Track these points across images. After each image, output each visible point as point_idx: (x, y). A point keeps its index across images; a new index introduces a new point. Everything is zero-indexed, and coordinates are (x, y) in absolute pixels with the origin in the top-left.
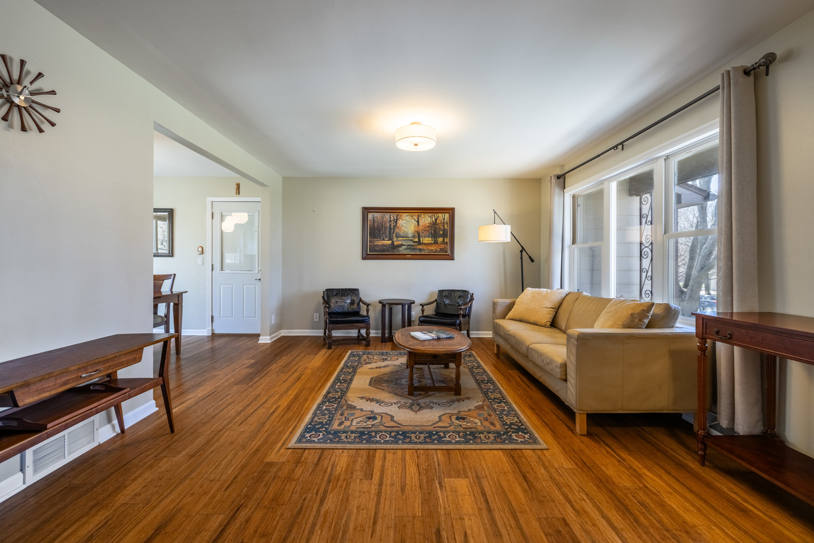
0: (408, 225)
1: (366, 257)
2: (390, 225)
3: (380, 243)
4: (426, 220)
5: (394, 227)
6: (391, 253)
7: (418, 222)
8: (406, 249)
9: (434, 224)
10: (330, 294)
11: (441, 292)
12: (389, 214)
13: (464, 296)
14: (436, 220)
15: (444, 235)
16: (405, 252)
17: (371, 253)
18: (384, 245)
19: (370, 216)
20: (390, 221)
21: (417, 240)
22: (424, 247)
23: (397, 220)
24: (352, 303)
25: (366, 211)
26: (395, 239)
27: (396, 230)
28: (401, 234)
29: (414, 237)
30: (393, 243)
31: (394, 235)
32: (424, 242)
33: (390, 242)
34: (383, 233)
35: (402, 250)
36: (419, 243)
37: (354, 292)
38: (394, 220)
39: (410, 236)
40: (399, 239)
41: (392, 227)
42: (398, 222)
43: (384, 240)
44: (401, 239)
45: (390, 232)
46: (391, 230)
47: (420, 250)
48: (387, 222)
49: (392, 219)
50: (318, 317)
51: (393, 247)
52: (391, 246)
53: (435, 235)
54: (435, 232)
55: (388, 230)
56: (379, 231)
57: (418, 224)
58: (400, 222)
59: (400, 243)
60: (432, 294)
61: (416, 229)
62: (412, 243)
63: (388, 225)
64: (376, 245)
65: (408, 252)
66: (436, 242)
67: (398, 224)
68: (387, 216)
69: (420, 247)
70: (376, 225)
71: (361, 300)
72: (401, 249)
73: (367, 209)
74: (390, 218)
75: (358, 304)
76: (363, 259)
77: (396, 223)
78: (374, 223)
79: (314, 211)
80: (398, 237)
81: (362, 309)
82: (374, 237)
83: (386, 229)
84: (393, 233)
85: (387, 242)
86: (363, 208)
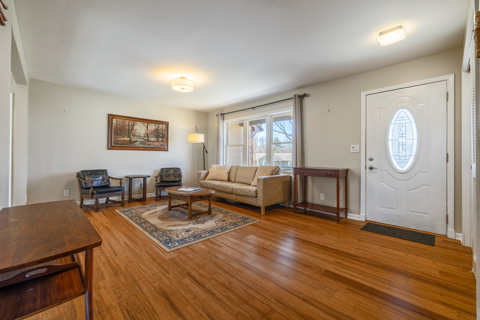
0: (140, 129)
1: (111, 147)
2: (129, 128)
3: (122, 139)
4: (152, 127)
5: (132, 129)
6: (129, 146)
7: (147, 128)
8: (140, 144)
9: (157, 130)
10: (82, 175)
12: (128, 121)
13: (177, 171)
14: (158, 128)
15: (163, 137)
16: (139, 146)
17: (113, 145)
18: (125, 141)
19: (114, 121)
20: (129, 125)
21: (146, 138)
22: (151, 143)
23: (134, 125)
24: (103, 180)
25: (111, 117)
26: (132, 137)
27: (133, 132)
28: (137, 134)
29: (145, 137)
30: (130, 140)
31: (132, 134)
32: (151, 140)
33: (129, 139)
34: (124, 133)
35: (137, 144)
36: (148, 140)
37: (104, 172)
38: (132, 125)
39: (142, 136)
40: (135, 137)
41: (130, 129)
42: (134, 126)
43: (124, 137)
44: (136, 137)
45: (129, 132)
46: (130, 132)
47: (148, 145)
48: (127, 126)
49: (130, 124)
50: (68, 192)
51: (131, 142)
52: (129, 141)
53: (157, 136)
54: (158, 134)
55: (127, 131)
56: (121, 131)
57: (147, 129)
58: (136, 127)
59: (135, 140)
60: (155, 171)
61: (146, 132)
62: (143, 140)
63: (127, 128)
64: (118, 140)
65: (141, 145)
66: (158, 141)
69: (149, 143)
70: (118, 127)
71: (110, 177)
72: (136, 143)
73: (111, 115)
74: (129, 123)
75: (108, 180)
76: (108, 149)
77: (133, 127)
78: (117, 125)
79: (65, 111)
80: (134, 136)
81: (114, 184)
82: (117, 135)
83: (126, 130)
84: (131, 133)
85: (126, 139)
86: (109, 114)
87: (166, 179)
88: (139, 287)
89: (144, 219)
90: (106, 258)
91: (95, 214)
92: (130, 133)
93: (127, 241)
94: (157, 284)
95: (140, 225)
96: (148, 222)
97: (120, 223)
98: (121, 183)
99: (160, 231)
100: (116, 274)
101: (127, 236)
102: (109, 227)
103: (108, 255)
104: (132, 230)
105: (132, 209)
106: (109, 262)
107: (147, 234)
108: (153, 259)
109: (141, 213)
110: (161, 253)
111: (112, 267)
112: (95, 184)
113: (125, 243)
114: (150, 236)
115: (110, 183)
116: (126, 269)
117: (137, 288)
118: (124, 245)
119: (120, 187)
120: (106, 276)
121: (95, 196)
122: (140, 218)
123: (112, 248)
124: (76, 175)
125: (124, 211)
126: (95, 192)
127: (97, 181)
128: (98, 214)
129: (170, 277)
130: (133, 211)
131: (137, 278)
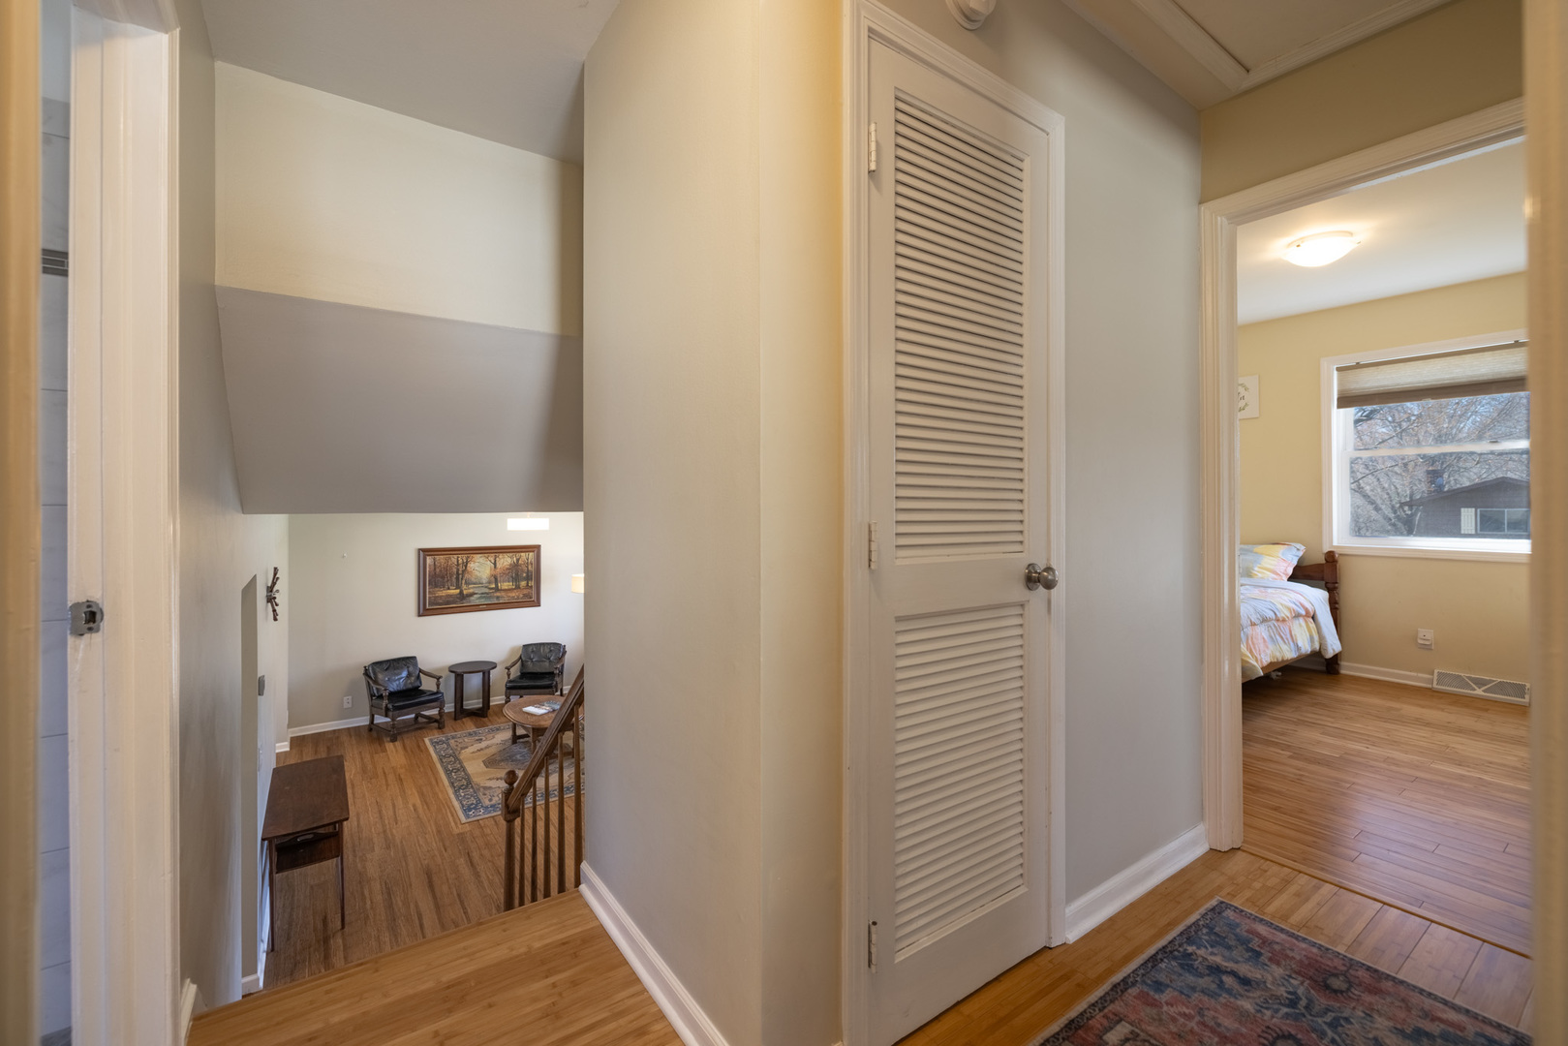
0: (481, 569)
1: (423, 612)
2: (458, 570)
3: (443, 593)
4: (505, 561)
5: (463, 571)
6: (460, 604)
7: (495, 564)
8: (479, 598)
9: (515, 566)
10: (374, 671)
11: (526, 647)
12: (456, 556)
13: (557, 650)
14: (518, 560)
15: (528, 578)
16: (478, 602)
17: (428, 608)
18: (451, 596)
19: (429, 560)
20: (458, 565)
21: (494, 586)
22: (503, 594)
23: (467, 563)
24: (409, 675)
25: (425, 553)
26: (464, 587)
27: (466, 576)
28: (473, 580)
29: (490, 582)
30: (461, 592)
31: (464, 582)
32: (503, 588)
33: (458, 591)
34: (447, 581)
35: (474, 600)
36: (497, 589)
37: (409, 661)
38: (463, 563)
39: (484, 581)
40: (470, 586)
41: (460, 572)
42: (468, 565)
43: (449, 589)
44: (472, 586)
45: (457, 578)
46: (459, 576)
47: (498, 598)
48: (454, 566)
49: (460, 561)
50: (350, 701)
51: (462, 597)
52: (459, 596)
53: (516, 579)
54: (517, 575)
55: (455, 576)
56: (443, 577)
57: (495, 567)
58: (471, 565)
59: (471, 591)
60: (513, 651)
61: (493, 573)
62: (487, 591)
63: (455, 570)
64: (437, 597)
65: (483, 601)
66: (518, 587)
67: (468, 568)
68: (454, 559)
69: (498, 594)
70: (438, 570)
71: (421, 671)
72: (472, 598)
73: (425, 551)
74: (458, 561)
75: (418, 677)
76: (419, 615)
77: (466, 567)
78: (435, 569)
79: (344, 557)
80: (469, 584)
81: (428, 684)
82: (436, 586)
83: (451, 575)
84: (462, 579)
85: (455, 592)
86: (420, 550)
87: (531, 668)
88: (406, 863)
89: (461, 763)
90: (384, 826)
91: (389, 746)
92: (460, 580)
93: (418, 802)
94: (426, 862)
95: (448, 773)
96: (464, 770)
97: (422, 769)
98: (438, 685)
99: (472, 787)
100: (388, 848)
101: (422, 795)
102: (402, 776)
103: (387, 822)
104: (434, 782)
105: (453, 738)
106: (385, 831)
107: (450, 791)
108: (439, 832)
109: (462, 748)
110: (453, 824)
111: (386, 838)
112: (394, 687)
113: (414, 806)
114: (452, 796)
115: (421, 683)
116: (402, 842)
117: (404, 864)
118: (412, 808)
119: (437, 693)
120: (376, 849)
121: (391, 714)
122: (457, 759)
123: (395, 812)
124: (363, 671)
125: (437, 743)
126: (390, 706)
127: (398, 681)
128: (395, 746)
129: (445, 855)
130: (452, 742)
131: (408, 854)
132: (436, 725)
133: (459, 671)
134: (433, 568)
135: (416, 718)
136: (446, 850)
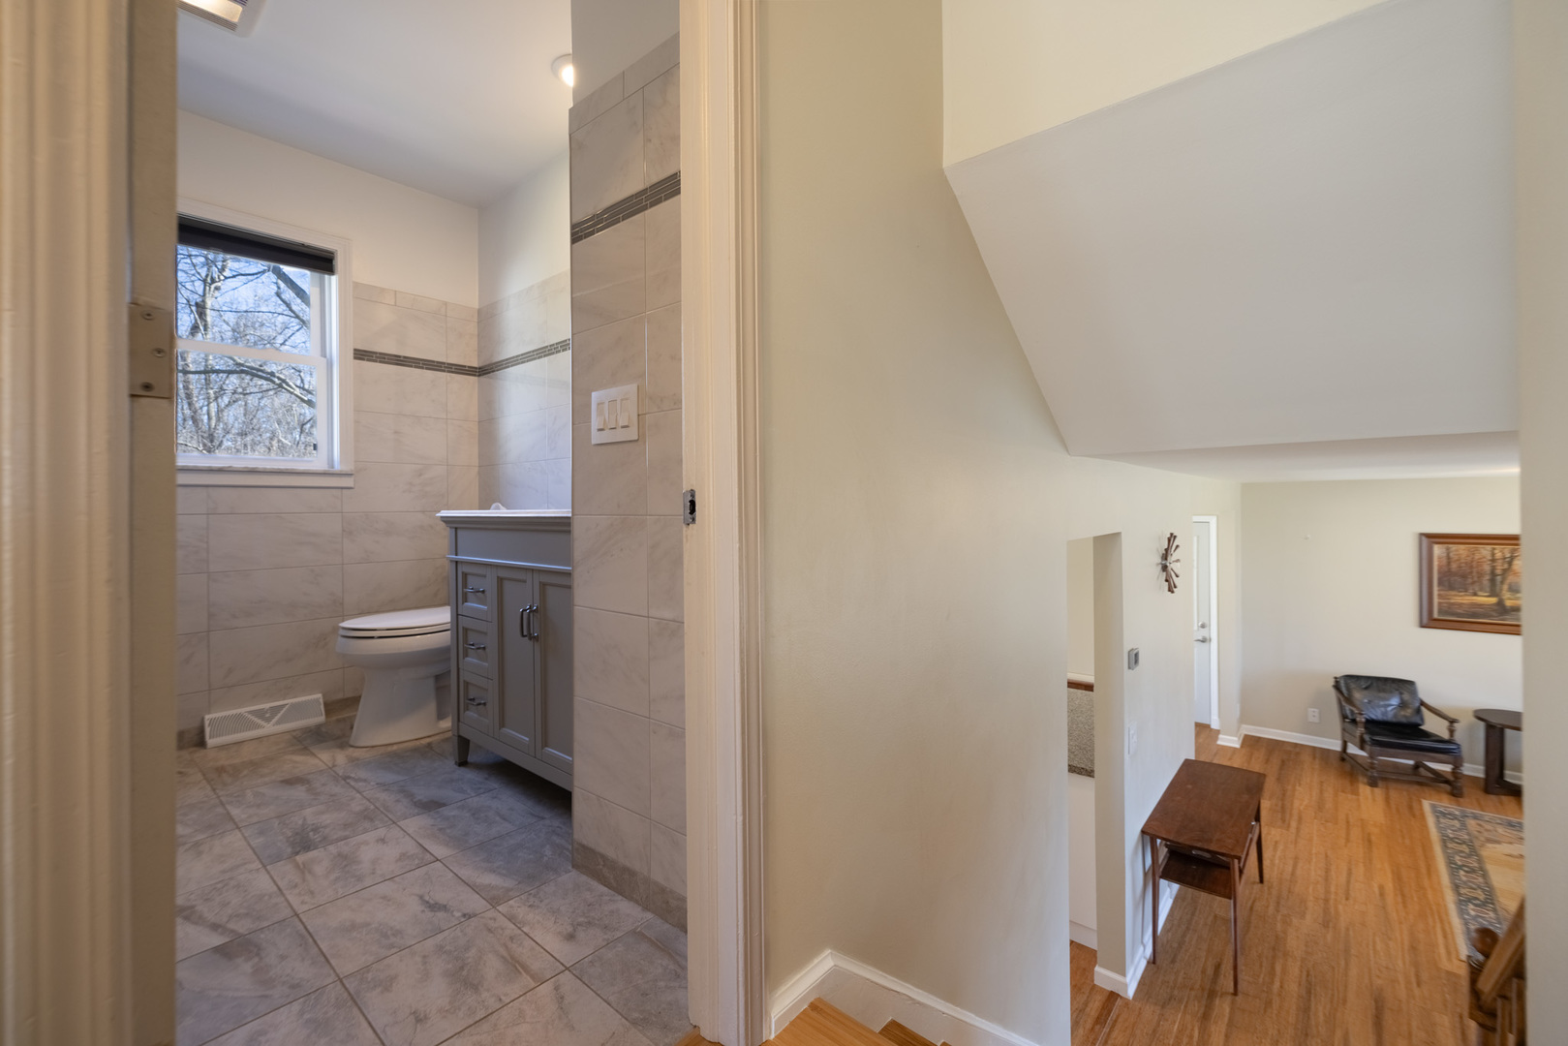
2: (1494, 568)
3: (1466, 599)
5: (1505, 571)
6: (1496, 621)
10: (1347, 687)
12: (1489, 547)
17: (1437, 617)
18: (1480, 606)
19: (1439, 550)
20: (1493, 560)
23: (1512, 558)
24: (1403, 705)
25: (1428, 541)
26: (1507, 594)
27: (1510, 579)
30: (1500, 603)
31: (1505, 587)
33: (1494, 600)
34: (1473, 583)
37: (1404, 686)
38: (1505, 558)
40: (1518, 595)
41: (1498, 572)
42: (1515, 562)
43: (1475, 594)
45: (1493, 581)
46: (1497, 578)
48: (1485, 562)
49: (1498, 555)
51: (1501, 609)
52: (1496, 608)
55: (1488, 577)
56: (1464, 576)
63: (1487, 568)
64: (1453, 604)
67: (1514, 567)
68: (1485, 551)
70: (1454, 566)
71: (1423, 703)
73: (1429, 536)
74: (1493, 555)
75: (1418, 711)
76: (1422, 626)
77: (1510, 563)
78: (1449, 563)
79: (1307, 538)
80: (1518, 591)
81: (1433, 725)
82: (1451, 588)
83: (1481, 575)
84: (1502, 582)
85: (1485, 599)
86: (1422, 535)
88: (1347, 964)
89: (1480, 861)
90: (1327, 892)
91: (1365, 790)
92: (1498, 583)
93: (1389, 886)
94: (1380, 982)
95: (1453, 868)
96: (1485, 875)
97: (1407, 841)
98: (1452, 732)
99: (1495, 910)
100: (1326, 925)
101: (1398, 877)
102: (1373, 838)
103: (1333, 889)
104: (1424, 870)
105: (1475, 818)
106: (1326, 901)
107: (1450, 898)
108: (1413, 948)
109: (1489, 841)
110: (1442, 950)
111: (1326, 911)
112: (1376, 714)
113: (1381, 888)
114: (1452, 908)
115: (1422, 719)
116: (1347, 929)
117: (1343, 963)
118: (1376, 890)
119: (1451, 742)
120: (1308, 917)
121: (1368, 747)
122: (1473, 852)
123: (1348, 882)
124: (1332, 682)
125: (1444, 815)
126: (1367, 737)
127: (1388, 708)
128: (1372, 792)
129: (1417, 991)
130: (1471, 823)
131: (1353, 952)
132: (1447, 787)
133: (1493, 720)
134: (1445, 561)
135: (1417, 767)
136: (1419, 984)
